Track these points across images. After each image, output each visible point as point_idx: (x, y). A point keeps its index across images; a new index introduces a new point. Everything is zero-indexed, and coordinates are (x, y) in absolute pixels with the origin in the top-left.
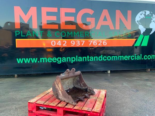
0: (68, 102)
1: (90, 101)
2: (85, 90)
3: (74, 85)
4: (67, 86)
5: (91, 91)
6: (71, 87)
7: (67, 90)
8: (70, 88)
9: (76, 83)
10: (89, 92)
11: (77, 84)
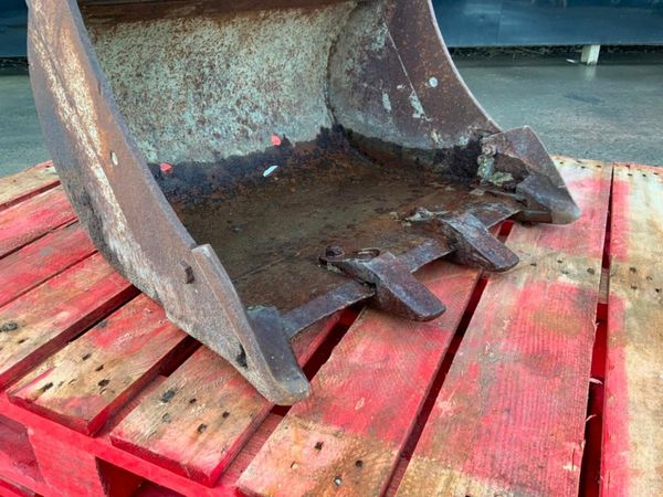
0: (189, 330)
1: (520, 326)
2: (442, 166)
3: (331, 108)
4: (257, 117)
5: (519, 179)
6: (308, 124)
7: (253, 155)
8: (285, 142)
9: (355, 87)
10: (492, 192)
11: (368, 100)
